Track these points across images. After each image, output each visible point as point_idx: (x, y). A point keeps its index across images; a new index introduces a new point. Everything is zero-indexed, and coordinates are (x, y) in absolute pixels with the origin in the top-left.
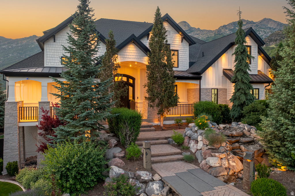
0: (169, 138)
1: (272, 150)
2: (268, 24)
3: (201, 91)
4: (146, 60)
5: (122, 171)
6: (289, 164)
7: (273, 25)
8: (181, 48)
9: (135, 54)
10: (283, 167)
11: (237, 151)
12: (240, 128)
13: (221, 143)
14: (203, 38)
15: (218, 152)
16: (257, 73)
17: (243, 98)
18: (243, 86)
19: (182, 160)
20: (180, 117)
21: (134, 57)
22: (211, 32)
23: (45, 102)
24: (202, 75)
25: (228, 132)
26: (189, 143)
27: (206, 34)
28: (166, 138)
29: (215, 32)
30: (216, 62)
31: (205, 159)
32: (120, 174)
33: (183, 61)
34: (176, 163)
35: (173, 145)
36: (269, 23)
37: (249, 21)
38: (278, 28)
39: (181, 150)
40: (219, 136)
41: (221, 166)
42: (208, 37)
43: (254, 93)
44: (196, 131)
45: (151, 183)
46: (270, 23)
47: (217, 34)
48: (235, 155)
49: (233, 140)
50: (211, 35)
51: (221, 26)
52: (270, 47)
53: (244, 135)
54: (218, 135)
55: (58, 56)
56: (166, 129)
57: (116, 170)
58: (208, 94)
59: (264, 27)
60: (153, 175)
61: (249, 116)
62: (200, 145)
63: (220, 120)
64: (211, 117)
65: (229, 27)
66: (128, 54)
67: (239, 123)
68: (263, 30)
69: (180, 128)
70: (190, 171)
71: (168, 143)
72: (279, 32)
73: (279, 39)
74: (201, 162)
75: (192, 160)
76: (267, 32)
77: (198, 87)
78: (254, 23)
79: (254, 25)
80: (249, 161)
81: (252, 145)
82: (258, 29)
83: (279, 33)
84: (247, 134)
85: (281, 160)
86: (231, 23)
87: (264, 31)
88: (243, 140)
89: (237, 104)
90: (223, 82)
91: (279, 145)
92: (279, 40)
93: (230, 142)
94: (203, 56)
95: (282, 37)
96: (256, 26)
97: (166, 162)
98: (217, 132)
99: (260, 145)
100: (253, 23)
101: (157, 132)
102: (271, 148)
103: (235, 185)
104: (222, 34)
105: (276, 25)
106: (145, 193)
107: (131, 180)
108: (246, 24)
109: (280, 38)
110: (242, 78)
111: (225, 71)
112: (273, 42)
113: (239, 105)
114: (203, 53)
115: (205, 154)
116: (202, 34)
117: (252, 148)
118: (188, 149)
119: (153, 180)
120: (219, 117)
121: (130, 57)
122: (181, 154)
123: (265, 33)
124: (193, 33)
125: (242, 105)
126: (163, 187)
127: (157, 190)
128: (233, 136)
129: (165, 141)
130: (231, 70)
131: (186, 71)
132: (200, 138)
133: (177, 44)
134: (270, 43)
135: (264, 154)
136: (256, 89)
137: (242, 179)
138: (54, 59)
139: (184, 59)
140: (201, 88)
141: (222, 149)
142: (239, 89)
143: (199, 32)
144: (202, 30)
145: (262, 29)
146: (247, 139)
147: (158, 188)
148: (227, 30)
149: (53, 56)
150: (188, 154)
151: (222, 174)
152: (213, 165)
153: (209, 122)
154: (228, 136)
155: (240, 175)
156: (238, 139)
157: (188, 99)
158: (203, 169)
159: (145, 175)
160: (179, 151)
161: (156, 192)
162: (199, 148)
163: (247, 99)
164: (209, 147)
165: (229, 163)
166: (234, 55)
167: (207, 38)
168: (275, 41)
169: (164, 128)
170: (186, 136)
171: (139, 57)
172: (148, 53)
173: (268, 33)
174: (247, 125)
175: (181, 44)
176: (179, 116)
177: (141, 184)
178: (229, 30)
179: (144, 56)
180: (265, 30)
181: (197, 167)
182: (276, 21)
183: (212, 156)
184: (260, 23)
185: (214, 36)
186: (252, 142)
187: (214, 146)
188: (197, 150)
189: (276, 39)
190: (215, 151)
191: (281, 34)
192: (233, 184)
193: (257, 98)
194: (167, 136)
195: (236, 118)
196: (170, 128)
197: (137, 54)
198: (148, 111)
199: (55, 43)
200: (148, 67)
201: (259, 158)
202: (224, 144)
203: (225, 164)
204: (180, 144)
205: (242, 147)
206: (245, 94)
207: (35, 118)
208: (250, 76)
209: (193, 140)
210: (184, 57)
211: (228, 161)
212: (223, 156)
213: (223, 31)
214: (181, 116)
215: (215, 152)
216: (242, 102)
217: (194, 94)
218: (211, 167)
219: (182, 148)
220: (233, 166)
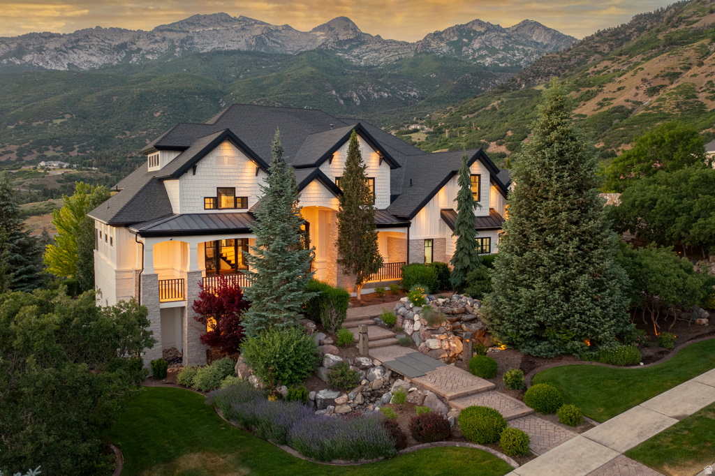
0: (375, 317)
1: (493, 328)
2: (533, 34)
3: (410, 243)
4: (335, 204)
5: (339, 359)
6: (507, 342)
7: (543, 37)
8: (378, 174)
9: (319, 196)
10: (502, 346)
11: (458, 330)
12: (462, 302)
13: (441, 323)
14: (388, 61)
15: (438, 334)
16: (487, 214)
17: (467, 261)
18: (467, 245)
19: (397, 344)
20: (380, 283)
21: (318, 199)
22: (408, 48)
23: (195, 273)
24: (411, 221)
25: (448, 309)
26: (403, 323)
27: (396, 51)
28: (372, 318)
29: (416, 47)
30: (431, 201)
31: (425, 341)
32: (339, 362)
33: (382, 194)
34: (391, 347)
35: (383, 326)
36: (534, 31)
37: (492, 25)
38: (554, 43)
39: (394, 332)
40: (439, 315)
41: (441, 348)
42: (400, 59)
43: (484, 244)
44: (411, 309)
45: (372, 369)
46: (537, 31)
47: (420, 53)
48: (456, 335)
49: (454, 318)
50: (406, 53)
51: (431, 34)
52: (534, 90)
53: (466, 312)
54: (437, 313)
55: (199, 197)
56: (366, 303)
57: (332, 358)
58: (419, 247)
59: (524, 40)
60: (373, 361)
61: (474, 285)
62: (417, 326)
63: (437, 286)
64: (427, 288)
65: (448, 38)
66: (309, 196)
67: (462, 295)
68: (521, 47)
69: (384, 302)
70: (409, 355)
71: (375, 324)
72: (555, 55)
73: (553, 71)
74: (420, 345)
75: (408, 343)
76: (529, 52)
77: (406, 238)
78: (503, 30)
79: (503, 35)
80: (468, 341)
81: (474, 323)
82: (510, 45)
83: (555, 59)
84: (470, 309)
85: (501, 339)
86: (452, 28)
87: (524, 51)
88: (465, 317)
89: (459, 269)
90: (440, 230)
91: (499, 323)
92: (553, 74)
93: (451, 321)
94: (411, 185)
95: (560, 68)
96: (507, 37)
97: (379, 347)
98: (436, 309)
99: (483, 324)
100: (501, 31)
101: (356, 308)
102: (493, 326)
103: (455, 365)
104: (431, 52)
105: (549, 37)
106: (366, 378)
107: (351, 367)
108: (486, 32)
109: (556, 70)
110: (466, 234)
111: (444, 212)
112: (542, 78)
113: (461, 270)
114: (411, 180)
115: (424, 336)
116: (386, 51)
117: (474, 327)
118: (402, 330)
119: (374, 366)
120: (436, 282)
121: (312, 199)
122: (394, 337)
123: (526, 55)
124: (364, 47)
125: (465, 270)
126: (385, 372)
127: (379, 375)
128: (453, 314)
129: (371, 321)
130: (452, 210)
131: (386, 210)
132: (416, 317)
133: (373, 168)
134: (536, 80)
135: (485, 333)
136: (486, 238)
137: (462, 360)
138: (193, 201)
139: (383, 191)
140: (410, 239)
141: (442, 330)
142: (463, 248)
143: (380, 47)
144: (385, 42)
145: (520, 44)
146: (470, 317)
147: (380, 373)
148: (443, 44)
149: (192, 197)
150: (404, 336)
151: (442, 356)
152: (432, 347)
153: (425, 295)
154: (449, 314)
155: (461, 356)
156: (459, 316)
157: (388, 253)
158: (422, 352)
159: (365, 361)
160: (391, 333)
161: (378, 378)
162: (416, 329)
163: (471, 262)
164: (427, 328)
165: (449, 345)
166: (457, 201)
167: (397, 61)
168: (546, 76)
169: (362, 302)
170: (397, 314)
171: (324, 199)
172: (340, 195)
173: (532, 55)
174: (470, 298)
175: (378, 168)
176: (379, 281)
177: (361, 371)
178: (447, 44)
179: (331, 198)
180: (526, 49)
181: (415, 351)
182: (550, 29)
183: (432, 338)
184: (516, 30)
185: (415, 56)
186: (474, 320)
187: (433, 327)
188: (414, 331)
189: (549, 71)
190: (434, 331)
191: (558, 61)
192: (453, 364)
193: (488, 251)
194: (372, 315)
195: (458, 287)
196: (370, 301)
197: (322, 196)
198: (338, 278)
199: (194, 177)
200: (339, 215)
201: (481, 337)
202: (444, 324)
203: (446, 345)
204: (391, 324)
205: (464, 326)
206: (470, 255)
207: (180, 296)
208: (478, 220)
209: (408, 319)
210: (383, 187)
211: (449, 342)
212: (443, 337)
213: (435, 46)
214: (382, 280)
215: (435, 334)
216: (466, 266)
217: (398, 246)
218: (431, 349)
219: (393, 329)
220: (454, 348)
